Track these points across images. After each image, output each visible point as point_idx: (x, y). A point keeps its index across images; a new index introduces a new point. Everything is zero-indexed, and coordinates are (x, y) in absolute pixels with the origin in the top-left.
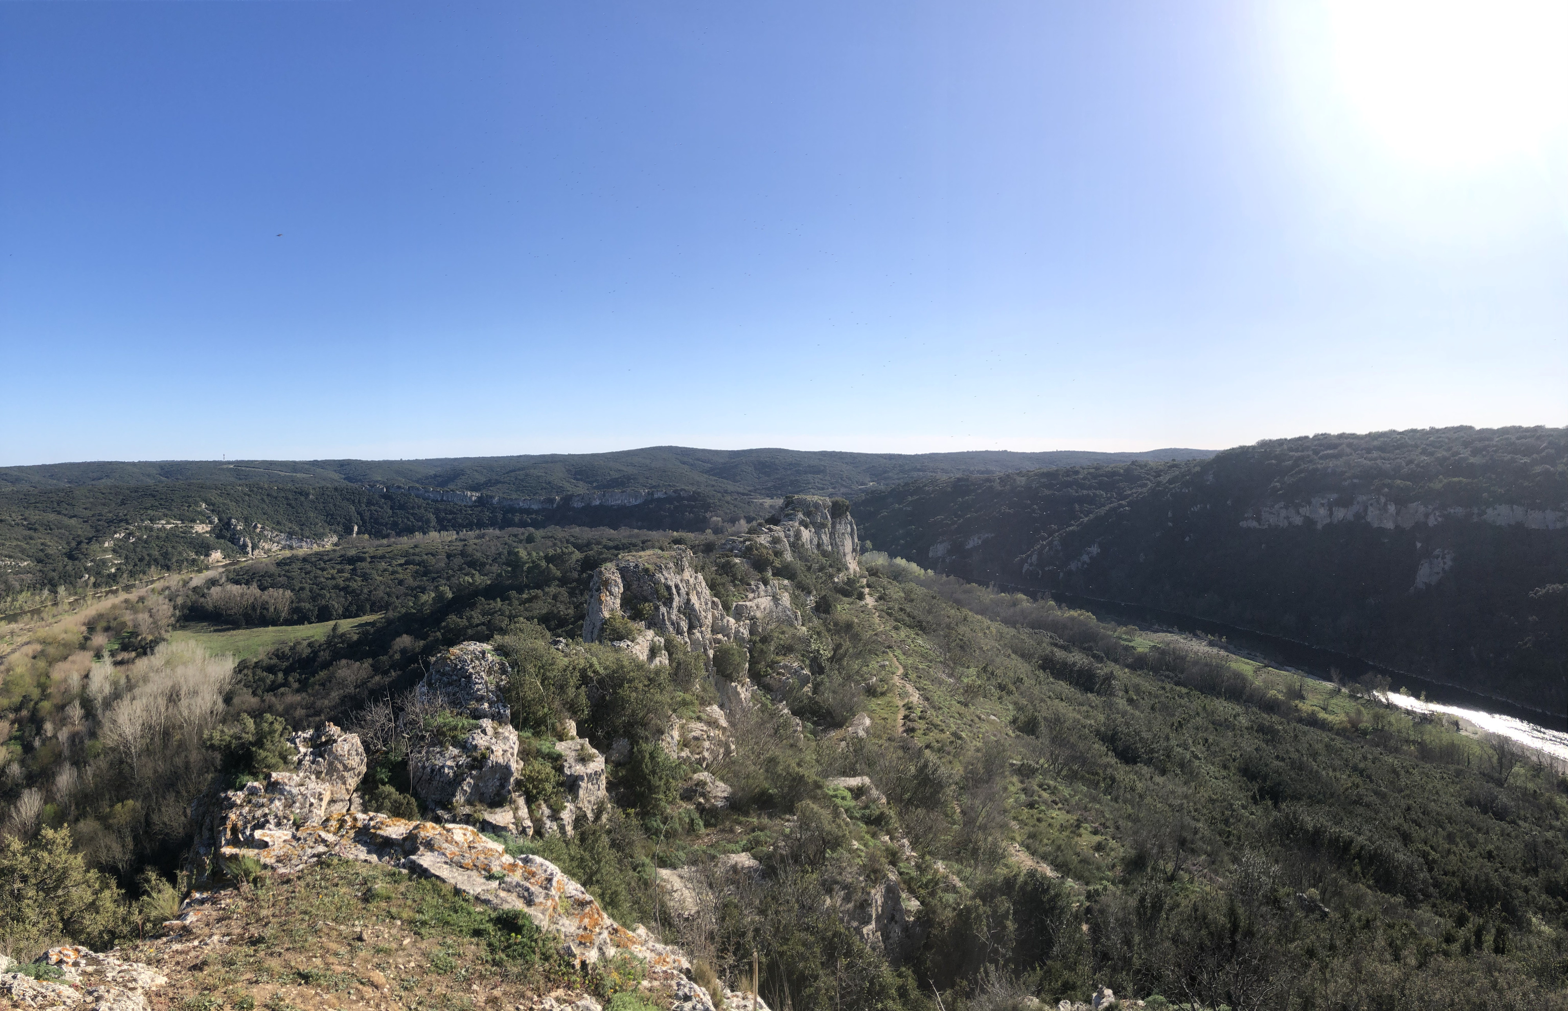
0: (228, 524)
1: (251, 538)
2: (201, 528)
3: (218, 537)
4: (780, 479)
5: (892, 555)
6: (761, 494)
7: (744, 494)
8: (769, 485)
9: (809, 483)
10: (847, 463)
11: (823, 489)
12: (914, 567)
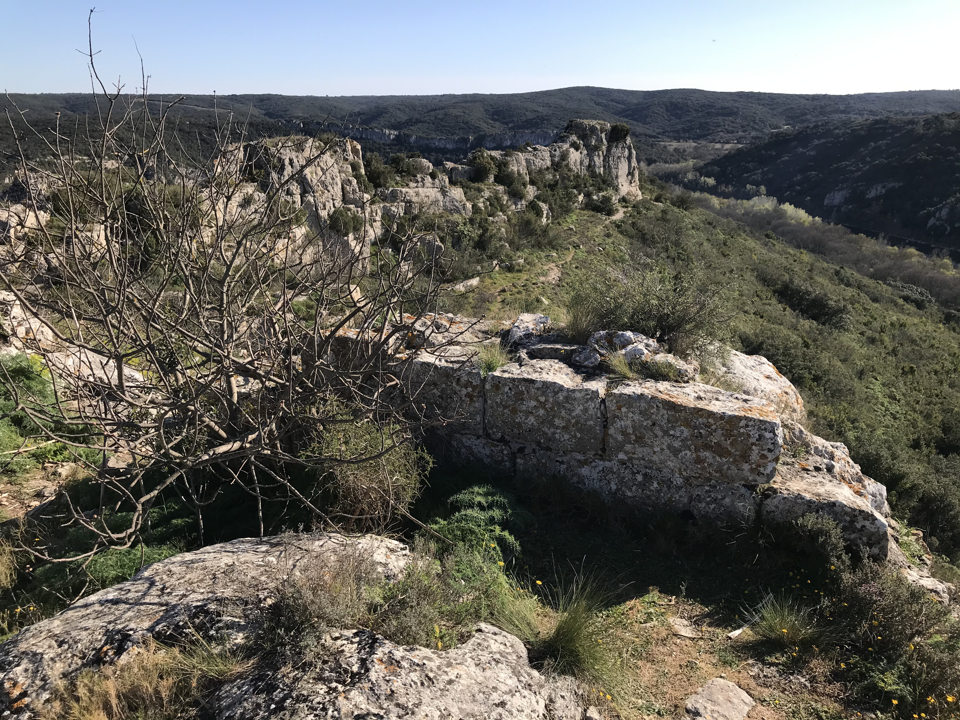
4: (689, 121)
5: (781, 201)
6: (668, 136)
7: (651, 137)
8: (679, 127)
9: (719, 126)
10: (763, 105)
11: (732, 132)
12: (802, 214)
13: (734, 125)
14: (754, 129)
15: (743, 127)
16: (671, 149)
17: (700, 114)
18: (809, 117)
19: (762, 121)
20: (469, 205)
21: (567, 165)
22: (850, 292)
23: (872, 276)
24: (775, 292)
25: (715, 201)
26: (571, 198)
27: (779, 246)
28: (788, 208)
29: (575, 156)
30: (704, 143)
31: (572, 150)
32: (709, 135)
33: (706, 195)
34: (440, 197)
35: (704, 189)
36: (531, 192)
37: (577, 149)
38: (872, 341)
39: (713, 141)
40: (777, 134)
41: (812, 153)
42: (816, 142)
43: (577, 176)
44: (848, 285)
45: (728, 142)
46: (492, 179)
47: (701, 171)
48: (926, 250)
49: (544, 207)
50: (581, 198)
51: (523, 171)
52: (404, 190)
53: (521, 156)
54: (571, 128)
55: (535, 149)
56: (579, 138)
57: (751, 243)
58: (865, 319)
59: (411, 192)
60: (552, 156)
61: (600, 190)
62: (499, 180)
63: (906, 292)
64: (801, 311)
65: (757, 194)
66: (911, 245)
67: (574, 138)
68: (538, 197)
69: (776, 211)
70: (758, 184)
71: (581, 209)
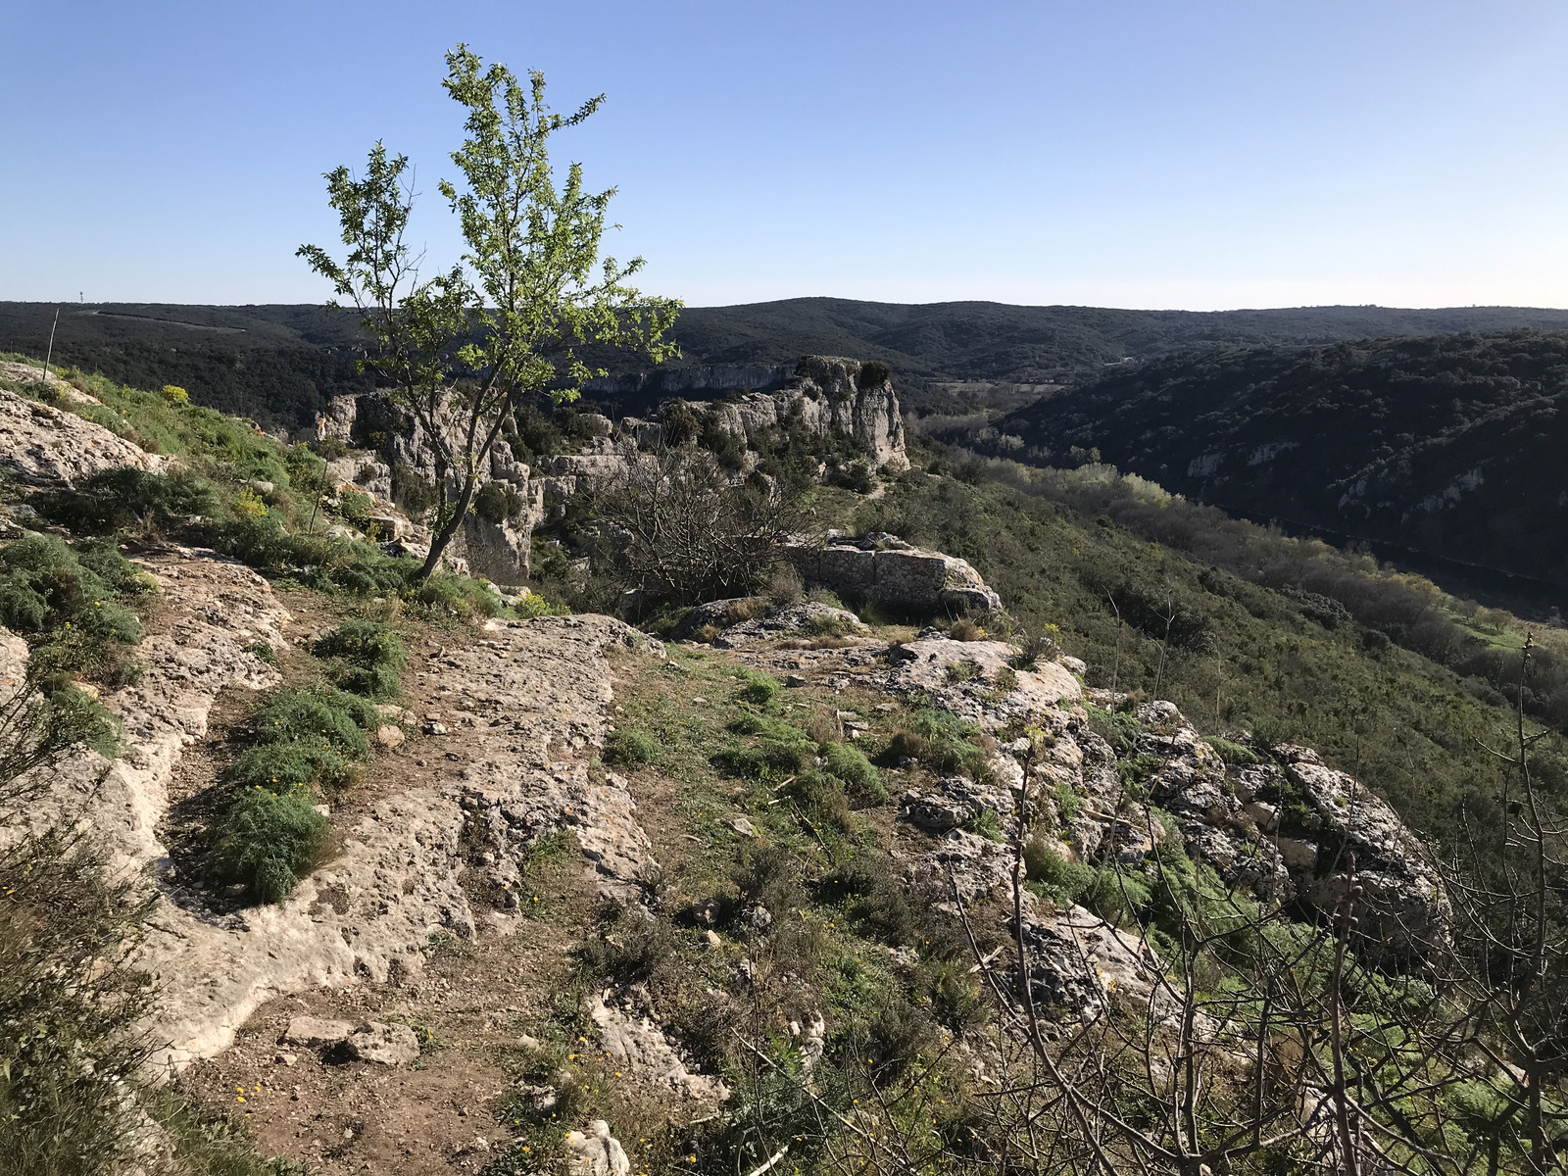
4: (982, 351)
5: (1124, 470)
6: (949, 374)
7: (923, 374)
8: (964, 359)
9: (1026, 358)
10: (1091, 326)
11: (1047, 367)
12: (1155, 489)
13: (1049, 356)
14: (1078, 361)
15: (1062, 359)
16: (954, 392)
17: (997, 340)
18: (1160, 344)
19: (1091, 350)
20: (666, 479)
21: (801, 421)
22: (1217, 602)
23: (1259, 581)
25: (1024, 471)
26: (809, 469)
27: (1118, 538)
28: (1134, 481)
29: (811, 408)
30: (1004, 383)
31: (807, 399)
32: (1011, 371)
33: (1010, 463)
34: (625, 468)
35: (1006, 453)
37: (814, 399)
38: (1247, 669)
39: (1018, 381)
40: (1113, 371)
41: (1166, 398)
42: (1171, 382)
43: (816, 437)
45: (1040, 383)
46: (694, 441)
47: (1000, 425)
48: (1337, 542)
49: (771, 481)
50: (822, 468)
51: (739, 430)
52: (574, 458)
53: (735, 408)
54: (804, 367)
55: (753, 399)
56: (816, 382)
57: (1071, 531)
58: (1238, 640)
59: (584, 460)
60: (778, 408)
61: (849, 456)
62: (705, 442)
63: (1310, 605)
64: (1144, 626)
65: (1087, 459)
66: (1316, 535)
67: (809, 382)
68: (761, 467)
69: (1116, 485)
70: (1088, 446)
71: (823, 484)
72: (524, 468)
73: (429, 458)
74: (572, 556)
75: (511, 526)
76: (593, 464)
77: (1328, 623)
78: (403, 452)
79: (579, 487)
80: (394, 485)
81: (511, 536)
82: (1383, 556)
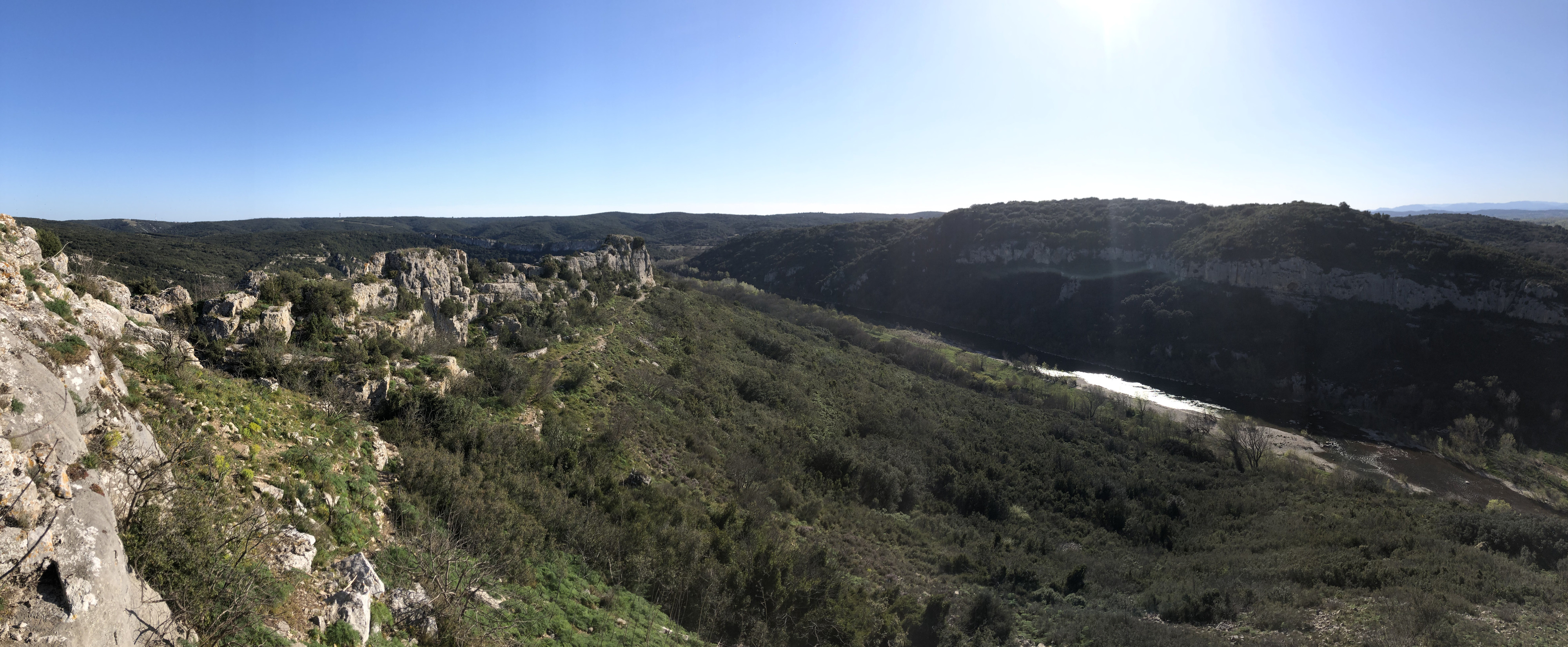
0: (336, 257)
1: (350, 267)
2: (320, 260)
3: (330, 265)
4: (678, 233)
5: (740, 281)
6: (666, 243)
7: (658, 243)
8: (673, 237)
9: (697, 236)
10: (719, 221)
11: (705, 239)
12: (752, 287)
13: (706, 234)
14: (717, 237)
15: (711, 236)
16: (669, 250)
17: (686, 227)
18: (748, 228)
19: (722, 231)
20: (540, 295)
21: (607, 265)
22: (790, 337)
23: (797, 324)
24: (748, 343)
25: (701, 283)
26: (611, 288)
27: (743, 311)
28: (744, 285)
29: (612, 259)
30: (688, 246)
31: (610, 255)
32: (691, 241)
33: (694, 279)
34: (519, 289)
35: (692, 275)
36: (583, 284)
37: (613, 254)
39: (694, 245)
40: (732, 240)
41: (753, 251)
42: (755, 244)
43: (614, 273)
44: (787, 332)
45: (703, 245)
46: (556, 276)
47: (690, 263)
48: (822, 305)
49: (593, 294)
50: (617, 288)
51: (578, 270)
52: (494, 285)
53: (576, 259)
54: (608, 240)
55: (586, 255)
56: (614, 247)
57: (728, 311)
58: (803, 354)
59: (499, 286)
60: (597, 259)
61: (628, 282)
62: (561, 276)
63: (817, 332)
64: (765, 354)
65: (724, 277)
66: (814, 303)
67: (611, 247)
68: (588, 288)
69: (737, 287)
70: (724, 271)
71: (619, 295)
72: (467, 290)
73: (418, 284)
74: (489, 335)
75: (458, 319)
76: (503, 287)
77: (826, 339)
78: (405, 281)
79: (496, 299)
80: (399, 297)
81: (458, 325)
82: (840, 309)
